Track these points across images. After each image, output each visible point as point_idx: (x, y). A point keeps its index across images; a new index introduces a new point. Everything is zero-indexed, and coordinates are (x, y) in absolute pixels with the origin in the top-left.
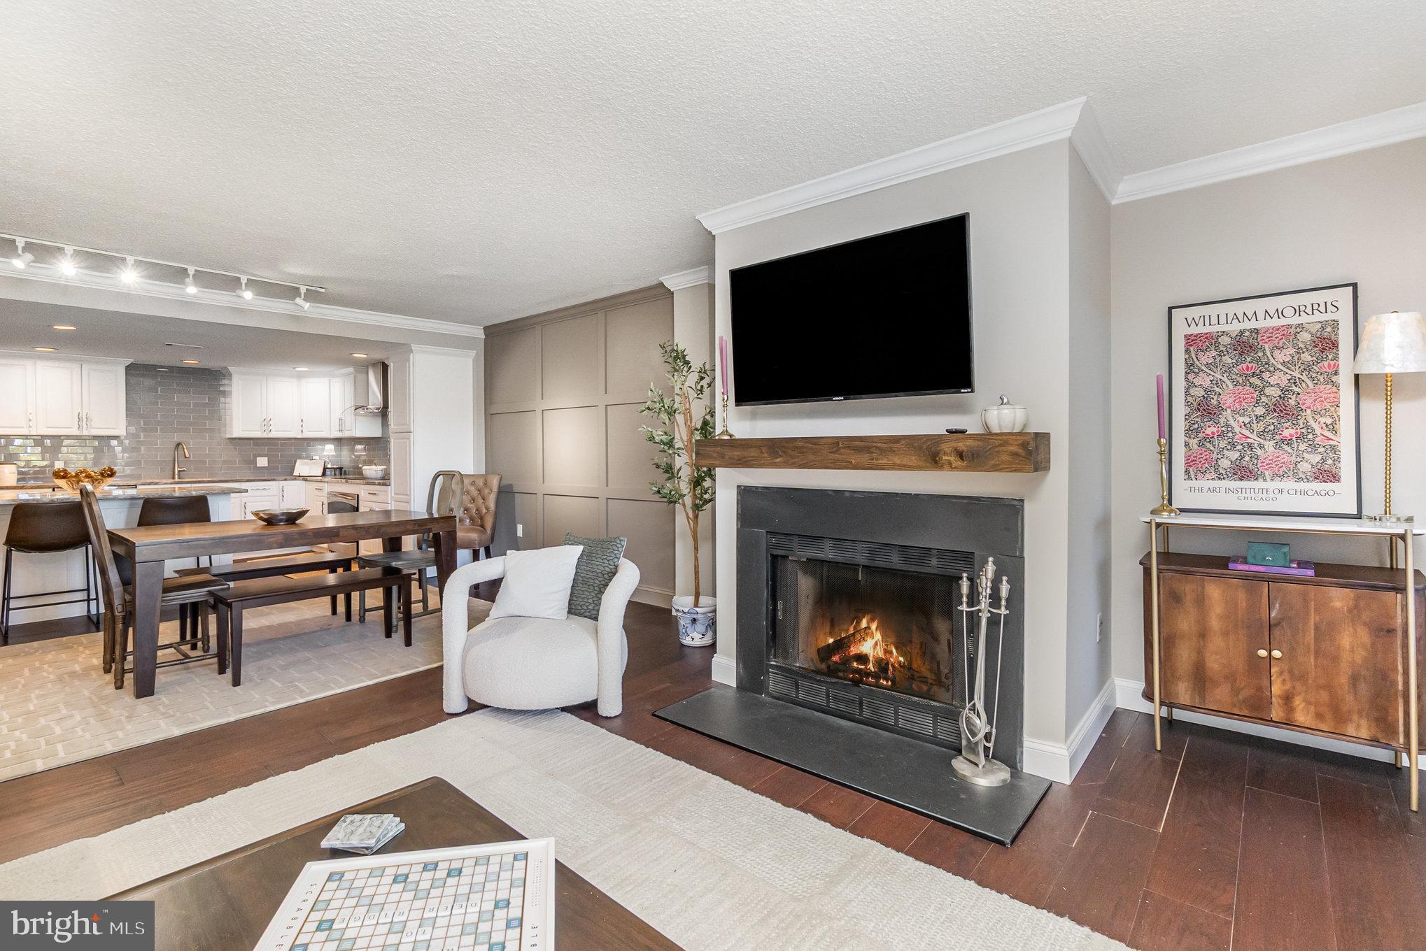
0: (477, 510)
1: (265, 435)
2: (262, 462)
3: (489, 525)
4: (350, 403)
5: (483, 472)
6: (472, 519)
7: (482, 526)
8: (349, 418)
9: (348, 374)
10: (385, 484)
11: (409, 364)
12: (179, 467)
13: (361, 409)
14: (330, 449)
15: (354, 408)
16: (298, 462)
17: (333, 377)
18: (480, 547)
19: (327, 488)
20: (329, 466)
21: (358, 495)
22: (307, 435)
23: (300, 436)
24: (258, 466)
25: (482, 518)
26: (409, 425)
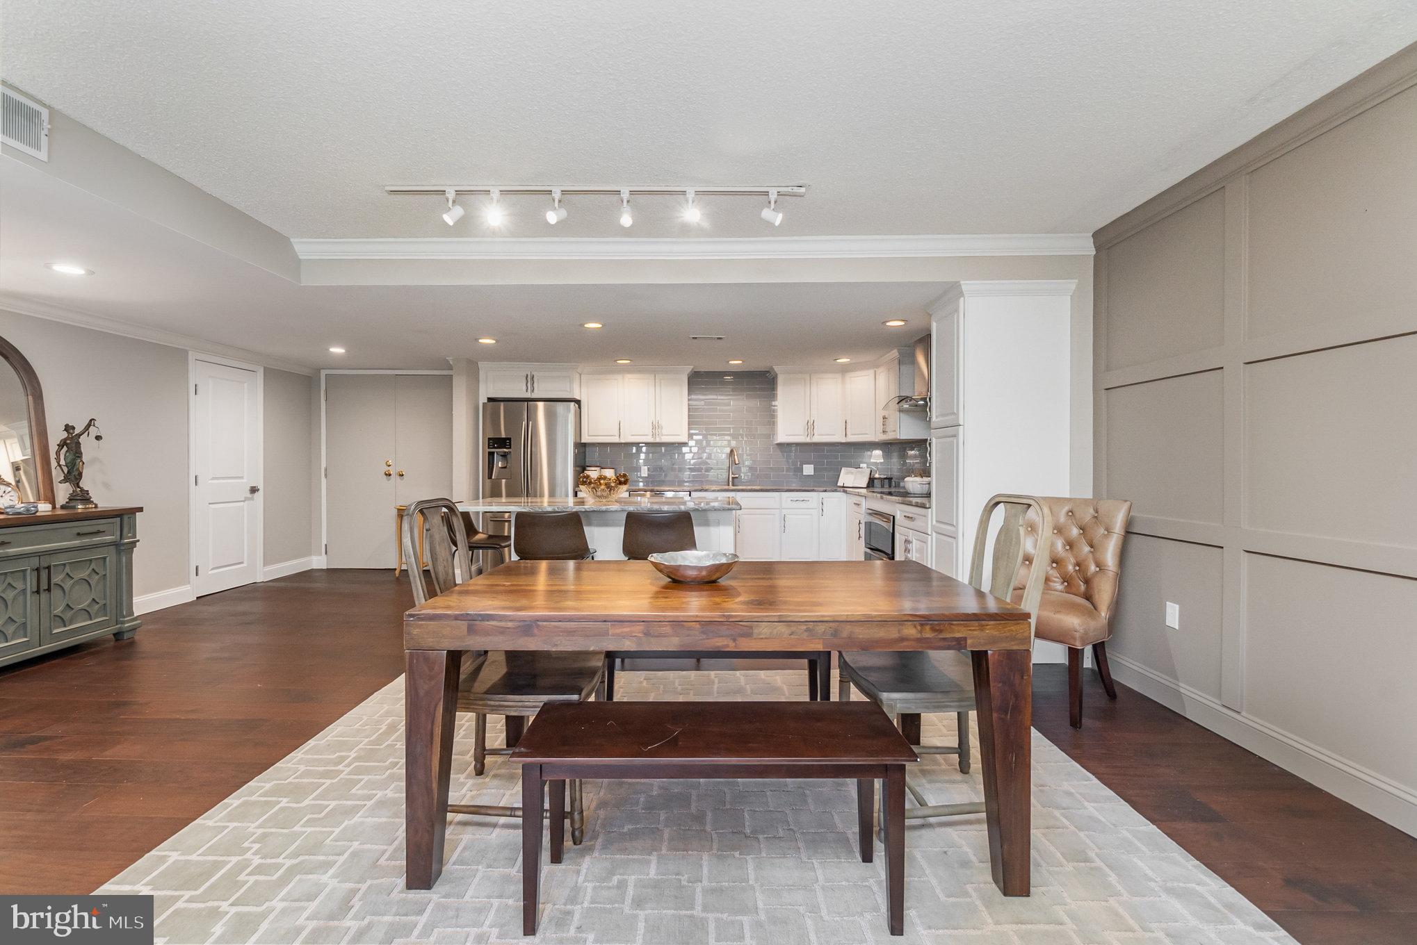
0: (1078, 564)
1: (808, 440)
2: (808, 470)
3: (1105, 592)
4: (894, 393)
5: (1089, 495)
6: (1067, 580)
7: (1088, 597)
8: (894, 416)
9: (893, 360)
10: (923, 506)
11: (958, 317)
12: (733, 474)
13: (904, 401)
14: (877, 456)
15: (897, 400)
16: (844, 470)
17: (878, 366)
18: (1085, 644)
19: (865, 504)
20: (877, 476)
21: (894, 517)
22: (852, 438)
23: (843, 440)
24: (804, 474)
25: (1087, 581)
26: (957, 414)
